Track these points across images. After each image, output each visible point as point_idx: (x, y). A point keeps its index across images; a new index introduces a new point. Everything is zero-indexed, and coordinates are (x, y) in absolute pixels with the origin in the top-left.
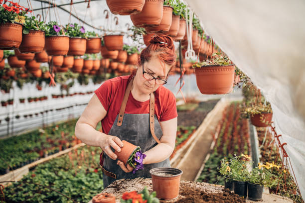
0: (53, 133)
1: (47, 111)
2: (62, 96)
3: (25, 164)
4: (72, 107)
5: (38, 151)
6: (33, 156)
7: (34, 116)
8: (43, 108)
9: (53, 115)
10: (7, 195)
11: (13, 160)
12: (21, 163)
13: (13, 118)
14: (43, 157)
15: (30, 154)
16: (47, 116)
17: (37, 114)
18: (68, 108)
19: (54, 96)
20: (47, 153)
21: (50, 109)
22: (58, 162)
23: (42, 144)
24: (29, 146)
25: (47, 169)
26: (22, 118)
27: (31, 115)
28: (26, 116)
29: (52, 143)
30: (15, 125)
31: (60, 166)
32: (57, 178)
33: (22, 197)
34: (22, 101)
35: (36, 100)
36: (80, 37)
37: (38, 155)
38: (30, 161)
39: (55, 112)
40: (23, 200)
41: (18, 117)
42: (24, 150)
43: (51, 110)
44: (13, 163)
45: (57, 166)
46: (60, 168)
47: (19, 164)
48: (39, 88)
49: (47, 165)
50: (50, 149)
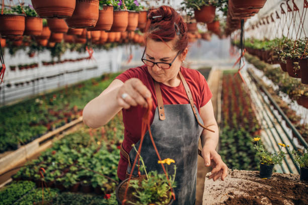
0: (51, 104)
1: (38, 79)
2: (52, 63)
3: (35, 138)
4: (62, 74)
5: (45, 124)
6: (42, 130)
7: (25, 85)
8: (34, 76)
9: (44, 83)
10: (33, 174)
11: (22, 134)
12: (31, 137)
13: (4, 87)
14: (50, 130)
15: (37, 127)
16: (38, 84)
17: (28, 83)
18: (59, 75)
19: (45, 64)
20: (54, 126)
21: (40, 77)
22: (75, 138)
23: (46, 115)
24: (34, 118)
25: (65, 145)
26: (13, 87)
27: (22, 84)
28: (17, 85)
29: (56, 115)
30: (6, 94)
31: (78, 141)
32: (80, 155)
33: (50, 177)
34: (13, 68)
35: (26, 67)
36: (134, 11)
37: (46, 129)
38: (39, 136)
39: (46, 80)
40: (52, 180)
41: (9, 86)
42: (29, 122)
43: (42, 78)
44: (23, 138)
45: (75, 142)
46: (78, 144)
47: (29, 139)
48: (30, 55)
49: (64, 141)
50: (56, 122)
